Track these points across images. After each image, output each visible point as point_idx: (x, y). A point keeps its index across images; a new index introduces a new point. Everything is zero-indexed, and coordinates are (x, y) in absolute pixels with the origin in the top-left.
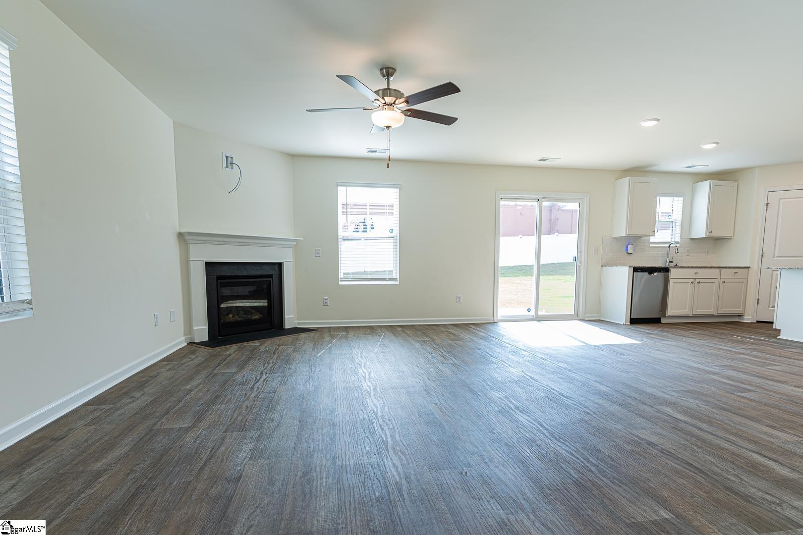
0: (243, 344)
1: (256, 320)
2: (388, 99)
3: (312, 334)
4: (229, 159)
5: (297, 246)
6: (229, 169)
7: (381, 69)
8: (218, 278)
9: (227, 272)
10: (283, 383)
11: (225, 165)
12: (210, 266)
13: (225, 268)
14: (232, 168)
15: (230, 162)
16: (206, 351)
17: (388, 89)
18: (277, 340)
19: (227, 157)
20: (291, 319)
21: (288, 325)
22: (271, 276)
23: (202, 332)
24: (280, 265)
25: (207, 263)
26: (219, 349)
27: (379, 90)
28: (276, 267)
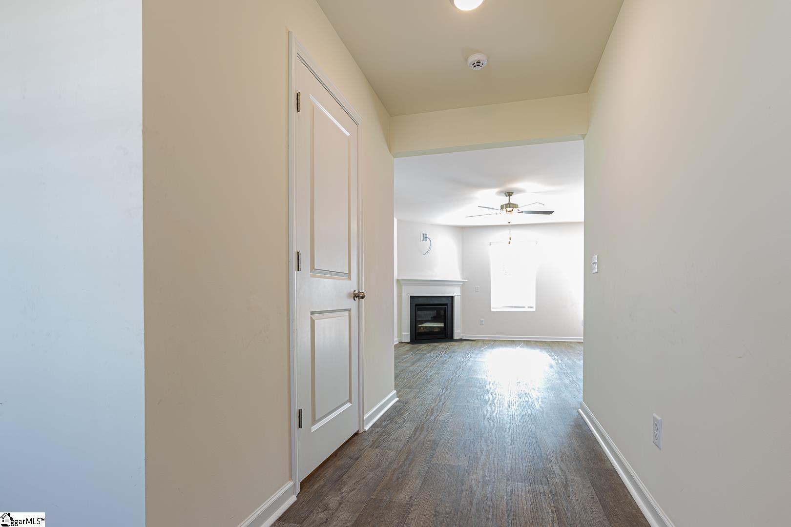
0: (429, 344)
1: (436, 332)
2: (509, 209)
3: (471, 342)
4: (425, 235)
5: (464, 286)
6: (425, 241)
7: (505, 193)
8: (416, 305)
9: (421, 302)
10: (451, 357)
11: (422, 239)
12: (412, 298)
13: (420, 299)
14: (426, 240)
15: (425, 237)
16: (408, 347)
17: (510, 204)
18: (448, 344)
19: (423, 234)
20: (458, 333)
21: (455, 337)
22: (446, 305)
23: (406, 336)
24: (452, 297)
25: (411, 296)
26: (416, 345)
27: (503, 205)
28: (450, 299)
